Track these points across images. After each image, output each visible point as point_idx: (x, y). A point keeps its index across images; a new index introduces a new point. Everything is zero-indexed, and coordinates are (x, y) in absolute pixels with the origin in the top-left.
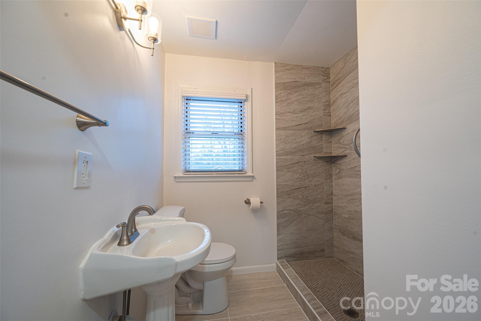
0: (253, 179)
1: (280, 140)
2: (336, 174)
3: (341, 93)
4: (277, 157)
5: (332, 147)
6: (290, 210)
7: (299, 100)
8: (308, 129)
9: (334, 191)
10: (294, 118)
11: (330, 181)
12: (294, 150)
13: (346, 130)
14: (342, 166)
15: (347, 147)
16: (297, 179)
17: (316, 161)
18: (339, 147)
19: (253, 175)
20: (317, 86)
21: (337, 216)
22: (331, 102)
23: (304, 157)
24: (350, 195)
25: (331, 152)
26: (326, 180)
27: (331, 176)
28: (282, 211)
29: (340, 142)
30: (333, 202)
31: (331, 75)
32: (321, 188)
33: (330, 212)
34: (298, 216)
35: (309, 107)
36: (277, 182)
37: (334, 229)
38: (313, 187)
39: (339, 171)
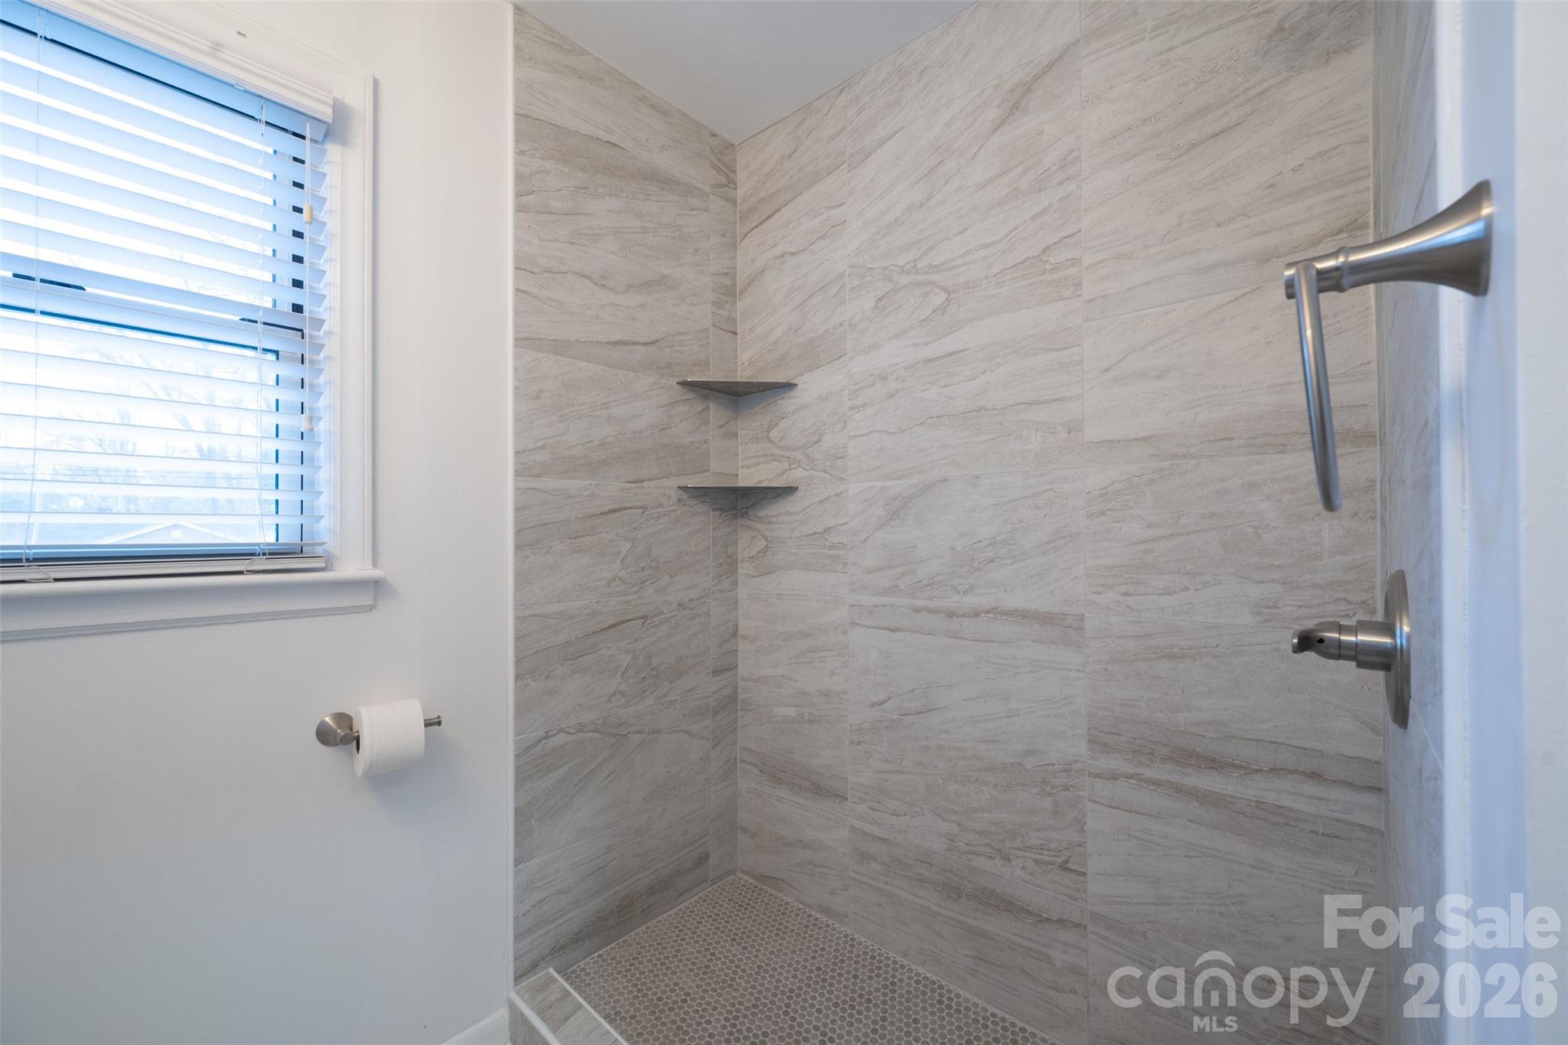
0: (375, 598)
1: (537, 398)
2: (752, 557)
3: (777, 251)
4: (519, 478)
5: (737, 454)
6: (581, 727)
7: (626, 233)
8: (659, 368)
9: (742, 623)
10: (603, 306)
11: (731, 585)
12: (601, 453)
13: (795, 392)
14: (778, 526)
15: (797, 455)
16: (612, 585)
17: (684, 505)
18: (765, 456)
19: (376, 573)
20: (693, 202)
21: (750, 714)
22: (738, 283)
23: (643, 487)
24: (805, 635)
25: (736, 473)
26: (717, 581)
27: (732, 564)
28: (540, 741)
29: (770, 435)
30: (739, 665)
31: (741, 176)
32: (699, 615)
33: (729, 704)
34: (613, 745)
35: (664, 277)
36: (519, 605)
37: (739, 765)
38: (672, 614)
39: (762, 544)
